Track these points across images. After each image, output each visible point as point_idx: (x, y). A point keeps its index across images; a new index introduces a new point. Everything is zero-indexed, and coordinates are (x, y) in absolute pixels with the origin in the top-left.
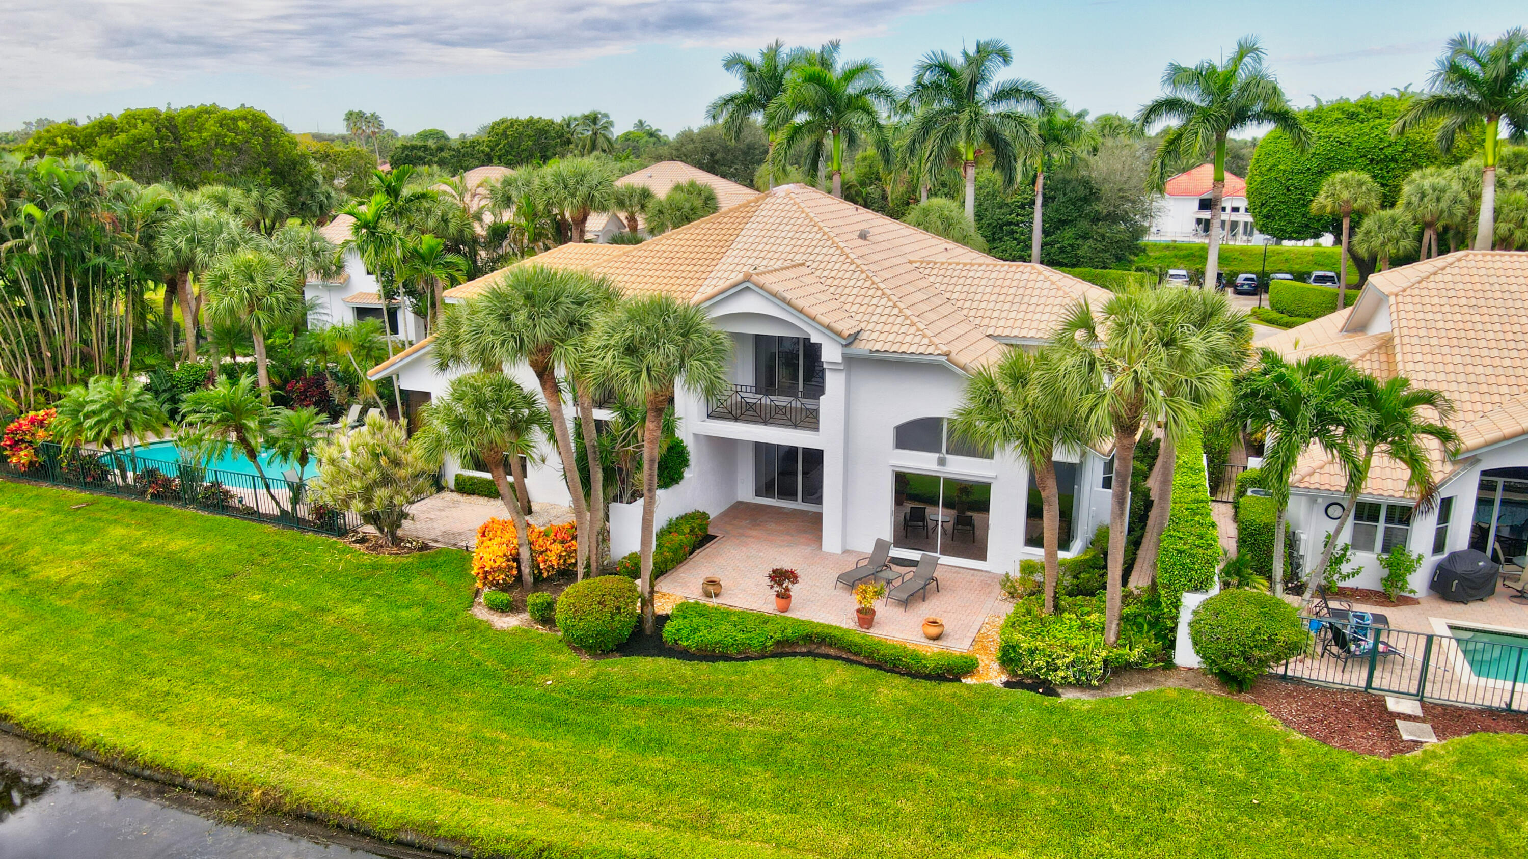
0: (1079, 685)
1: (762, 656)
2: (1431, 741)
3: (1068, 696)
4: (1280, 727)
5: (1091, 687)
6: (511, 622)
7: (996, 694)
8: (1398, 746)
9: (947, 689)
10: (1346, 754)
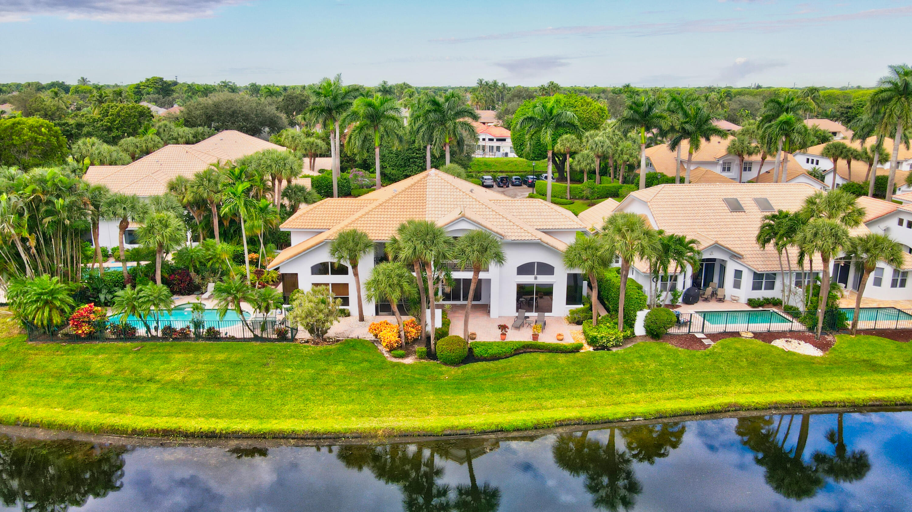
0: (617, 346)
1: (511, 356)
2: (712, 343)
3: (614, 350)
4: (675, 348)
5: (620, 346)
6: (409, 361)
7: (592, 354)
8: (706, 347)
9: (578, 355)
10: (695, 351)
